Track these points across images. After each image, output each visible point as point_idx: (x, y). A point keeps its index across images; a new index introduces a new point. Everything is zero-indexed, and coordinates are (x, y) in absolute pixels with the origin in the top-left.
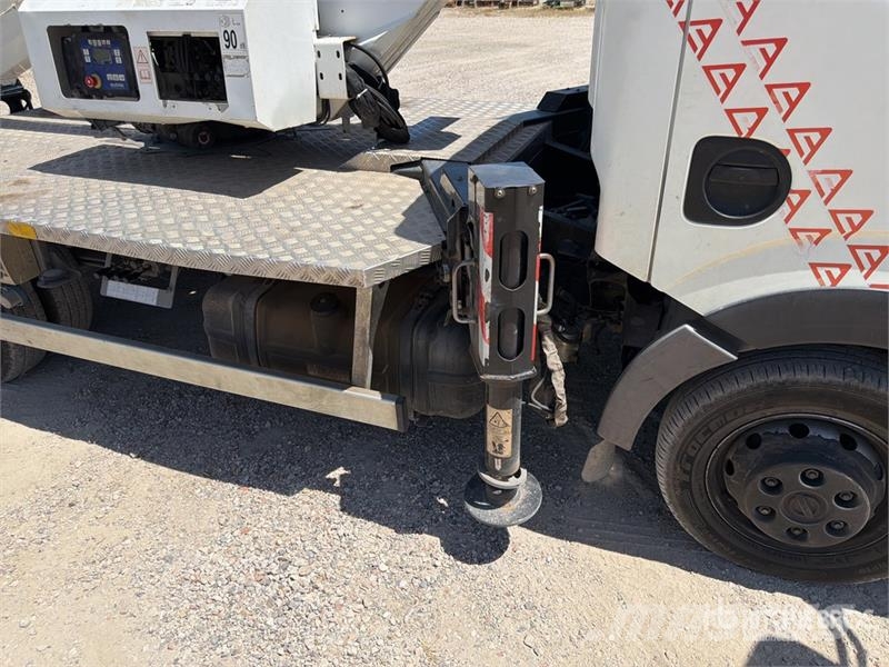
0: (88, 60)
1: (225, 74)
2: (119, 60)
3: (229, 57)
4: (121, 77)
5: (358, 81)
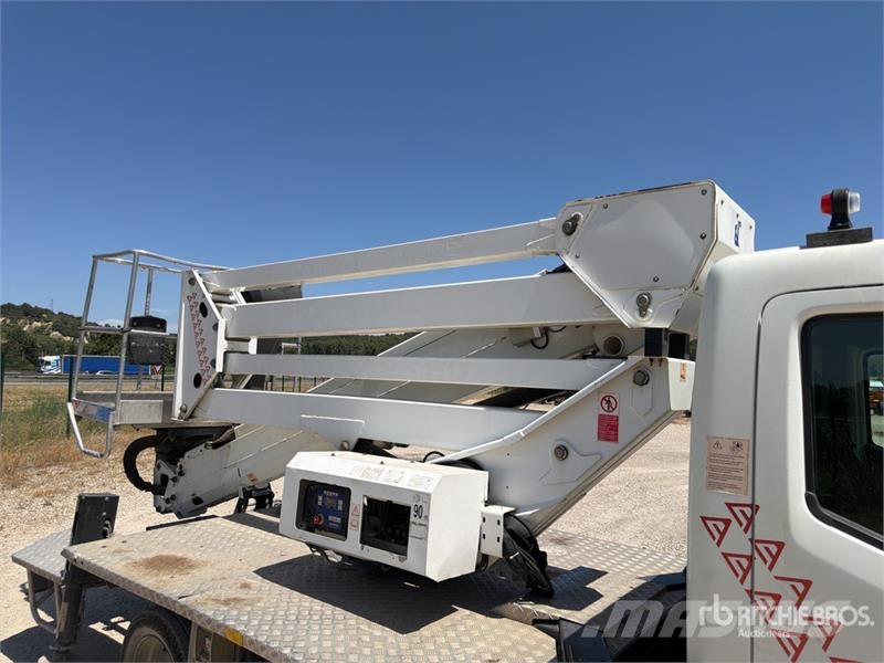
0: (320, 504)
1: (410, 534)
2: (340, 508)
3: (414, 523)
4: (338, 520)
5: (513, 544)
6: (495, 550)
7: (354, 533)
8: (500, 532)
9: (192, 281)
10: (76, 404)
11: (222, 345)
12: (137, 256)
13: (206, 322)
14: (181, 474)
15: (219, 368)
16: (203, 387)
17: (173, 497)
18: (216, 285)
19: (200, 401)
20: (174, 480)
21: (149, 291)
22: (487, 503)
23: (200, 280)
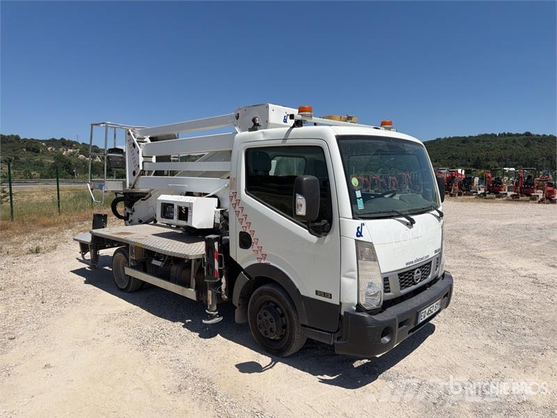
0: (167, 210)
1: (189, 215)
2: (172, 211)
3: (189, 212)
4: (171, 214)
5: (223, 219)
6: (218, 221)
7: (176, 217)
8: (219, 215)
9: (129, 134)
10: (91, 184)
11: (141, 159)
12: (107, 124)
13: (135, 150)
14: (133, 211)
15: (141, 168)
16: (137, 175)
17: (131, 220)
18: (138, 135)
19: (136, 181)
20: (131, 214)
21: (115, 137)
22: (217, 208)
23: (132, 133)
